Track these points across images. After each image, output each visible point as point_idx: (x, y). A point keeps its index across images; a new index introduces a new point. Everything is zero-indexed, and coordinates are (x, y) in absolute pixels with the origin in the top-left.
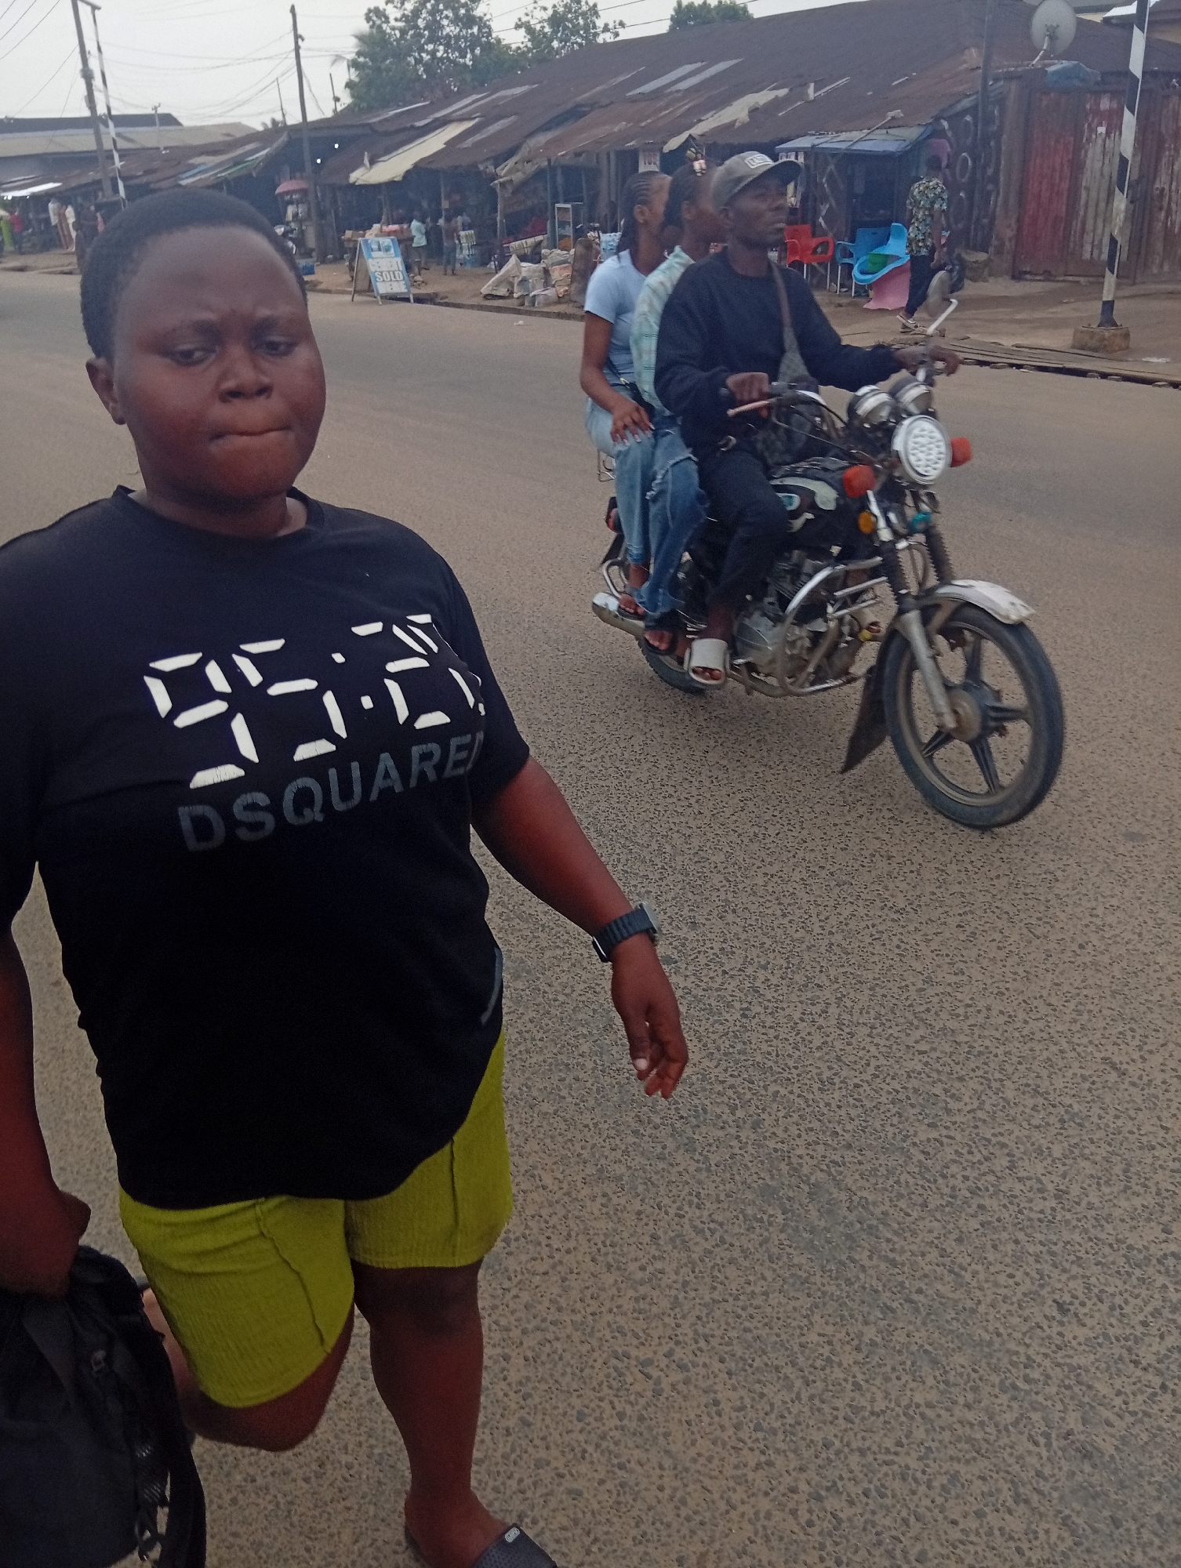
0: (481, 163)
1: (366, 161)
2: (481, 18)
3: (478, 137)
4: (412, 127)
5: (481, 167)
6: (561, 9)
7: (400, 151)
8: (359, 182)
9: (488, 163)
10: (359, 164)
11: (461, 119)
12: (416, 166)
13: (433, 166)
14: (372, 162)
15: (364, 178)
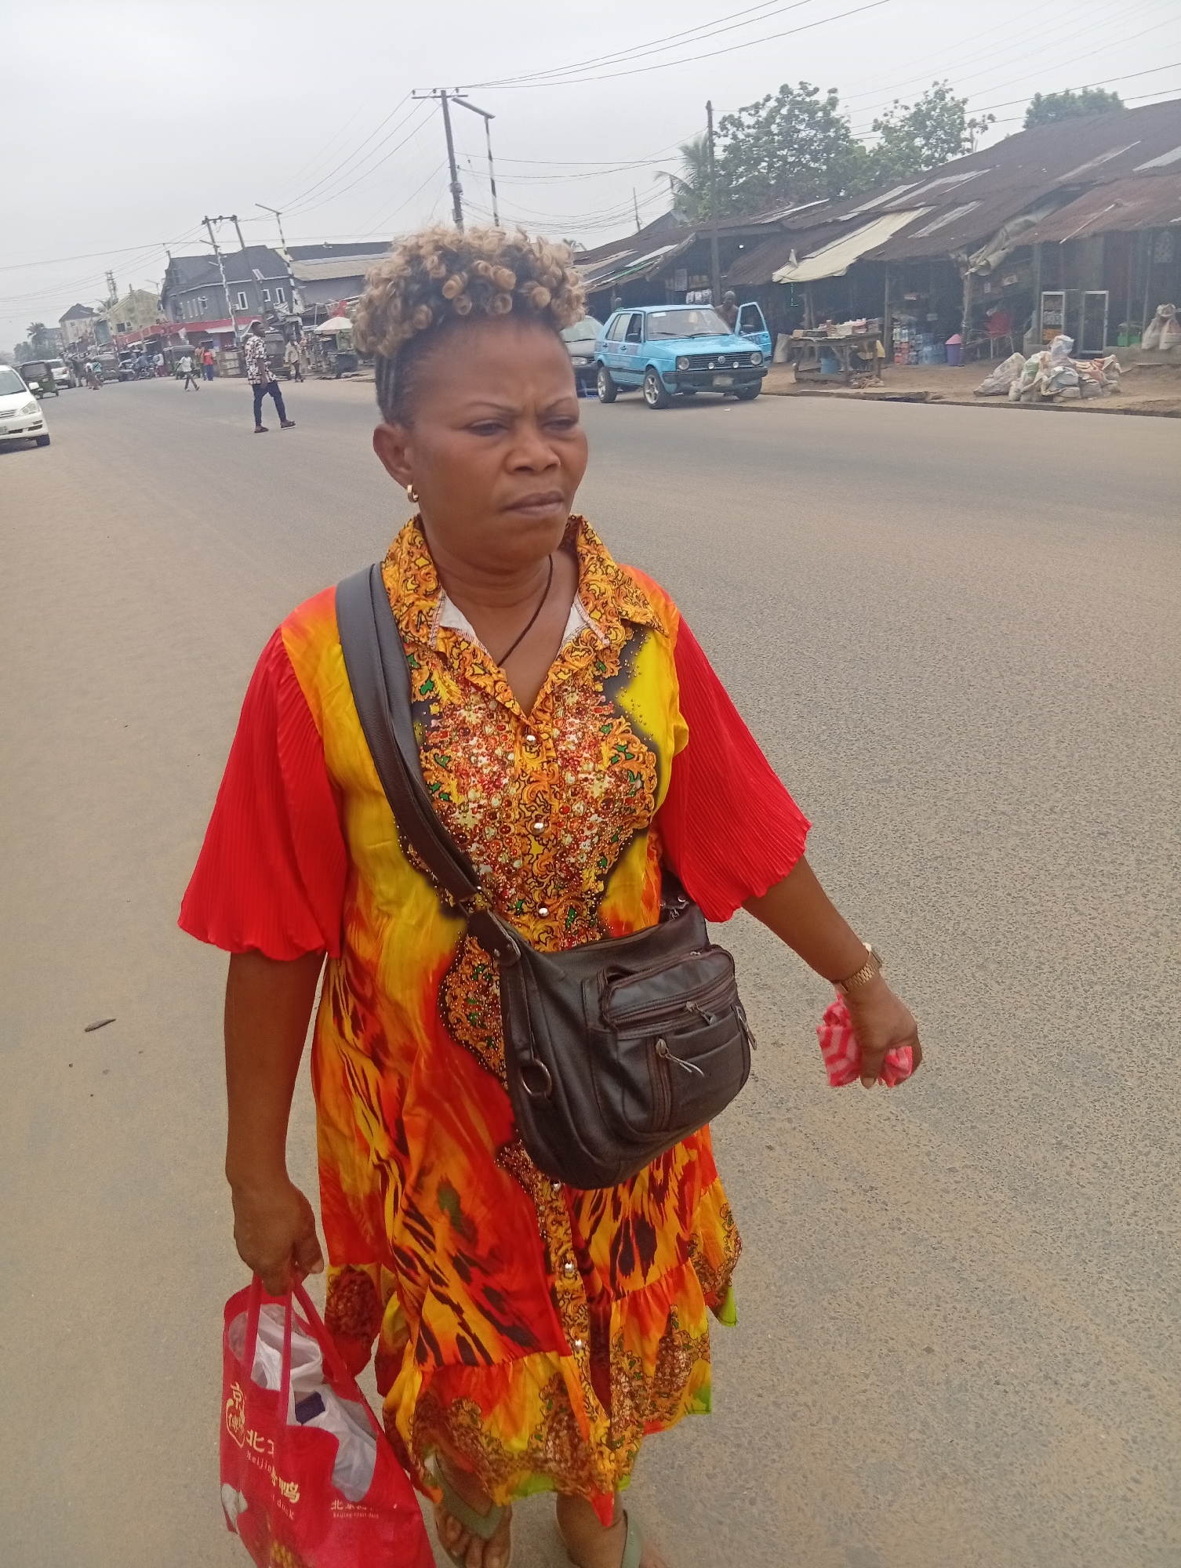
0: (953, 251)
1: (793, 258)
2: (838, 121)
3: (934, 227)
4: (836, 222)
5: (953, 256)
6: (924, 108)
7: (829, 246)
8: (786, 281)
9: (960, 252)
10: (785, 261)
11: (900, 210)
12: (860, 259)
13: (885, 258)
14: (800, 259)
15: (791, 275)
